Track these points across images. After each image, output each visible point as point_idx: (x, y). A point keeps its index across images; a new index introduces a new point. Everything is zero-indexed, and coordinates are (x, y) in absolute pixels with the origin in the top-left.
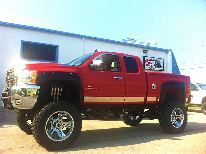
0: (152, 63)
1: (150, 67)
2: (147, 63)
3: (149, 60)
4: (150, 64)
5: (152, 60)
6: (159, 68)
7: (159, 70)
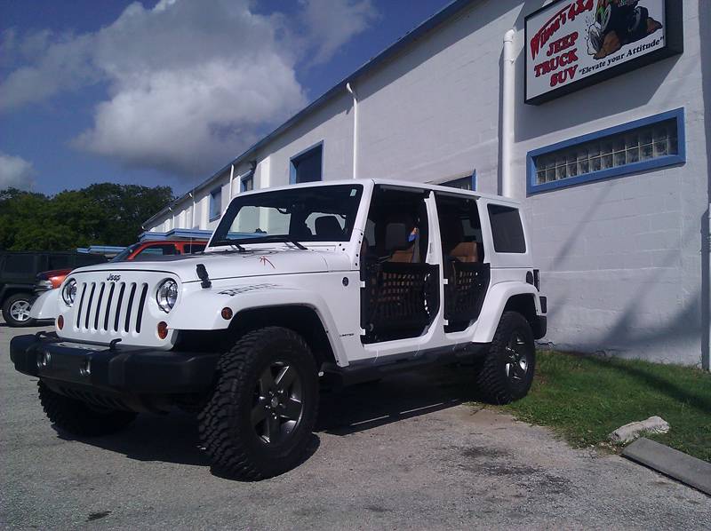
0: (575, 36)
1: (560, 69)
2: (542, 56)
3: (556, 27)
4: (560, 54)
5: (572, 15)
6: (625, 49)
7: (625, 59)
